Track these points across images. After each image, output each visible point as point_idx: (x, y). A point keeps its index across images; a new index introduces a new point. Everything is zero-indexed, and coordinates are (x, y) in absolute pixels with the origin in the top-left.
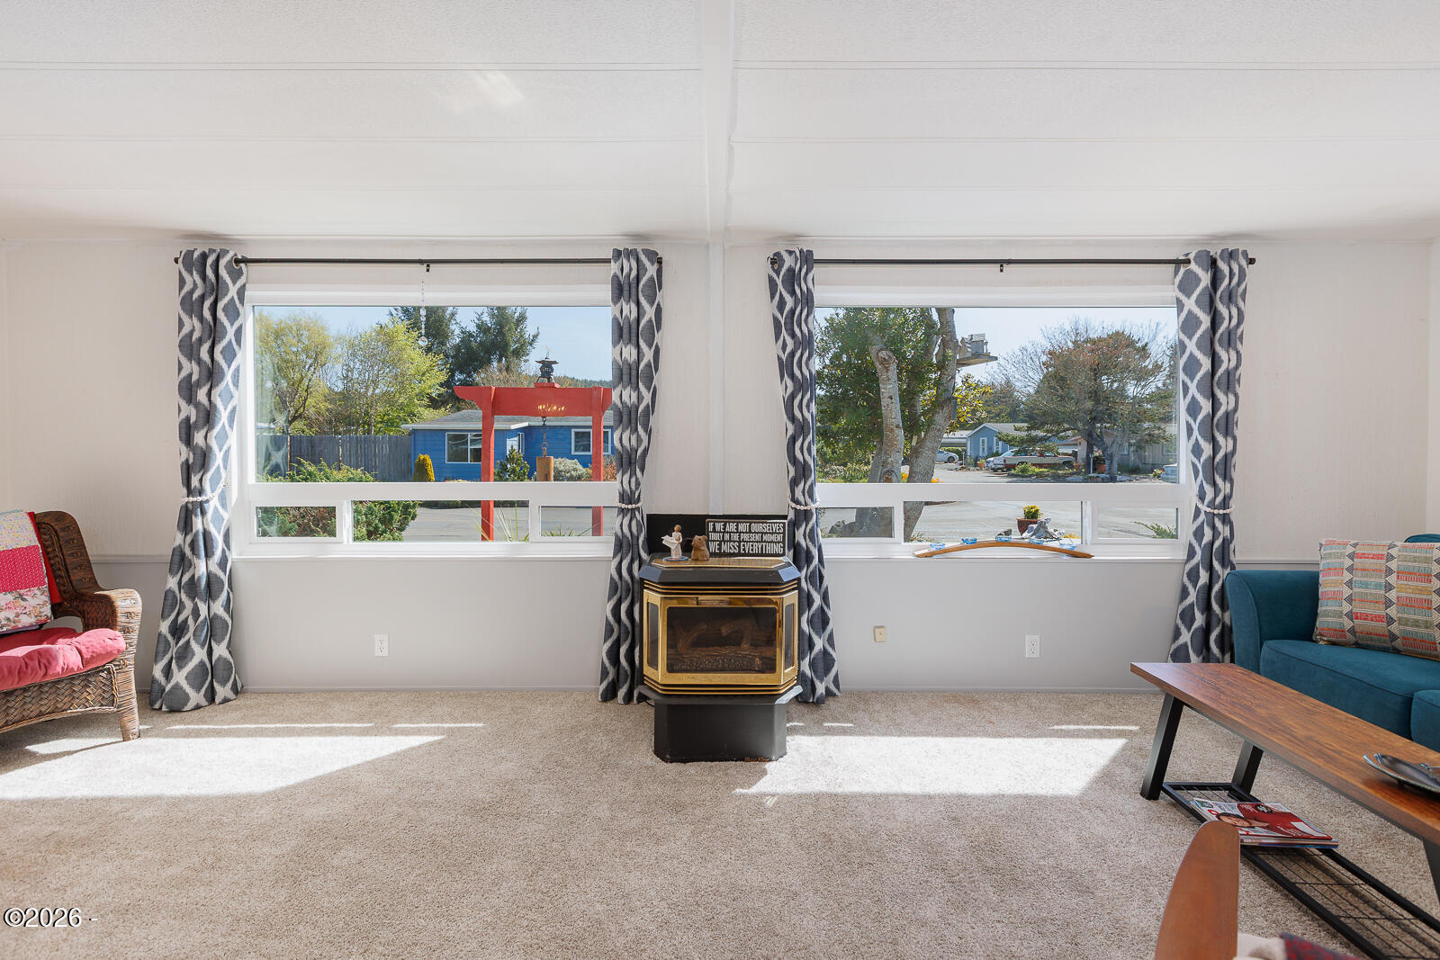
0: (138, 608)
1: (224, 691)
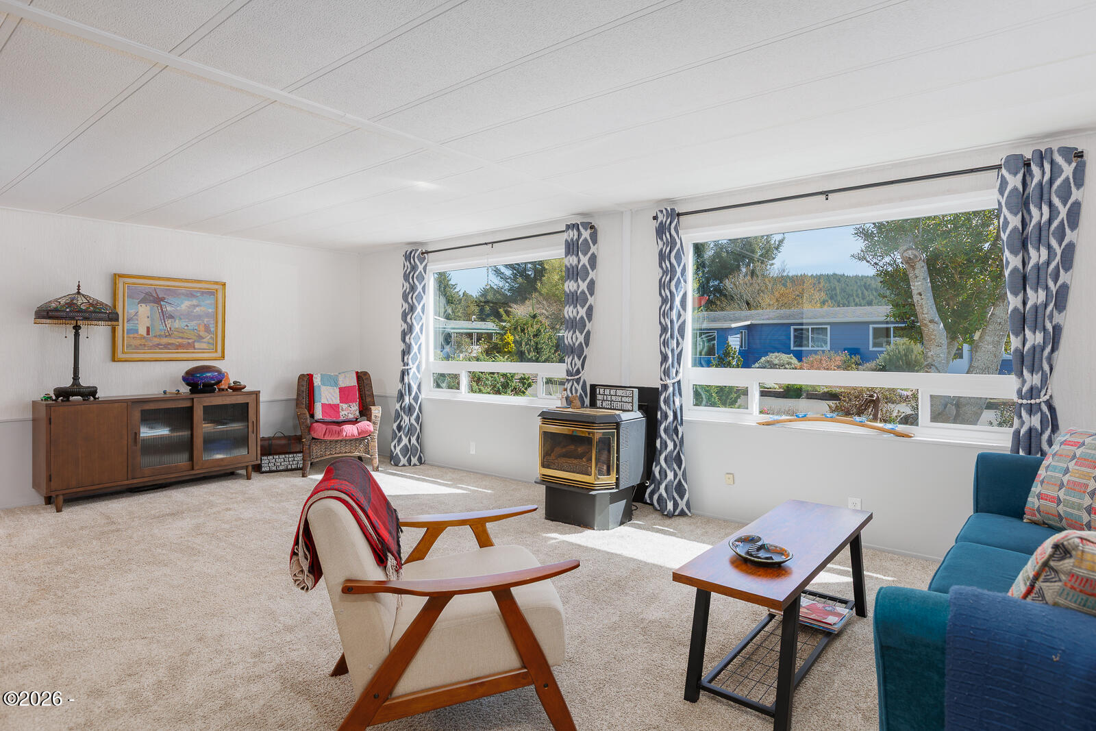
1: (414, 460)
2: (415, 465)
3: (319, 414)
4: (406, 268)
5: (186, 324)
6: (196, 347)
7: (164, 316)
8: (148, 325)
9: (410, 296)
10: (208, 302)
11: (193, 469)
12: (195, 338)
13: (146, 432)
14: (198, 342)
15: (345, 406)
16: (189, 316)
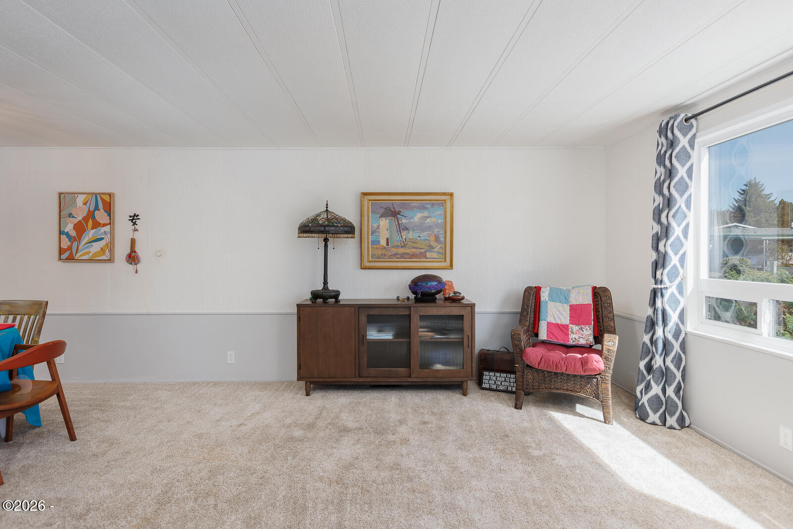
0: (615, 349)
1: (672, 421)
2: (671, 428)
3: (543, 335)
4: (659, 148)
5: (418, 235)
6: (427, 256)
7: (400, 228)
8: (388, 237)
9: (666, 184)
10: (438, 213)
11: (410, 377)
12: (426, 248)
13: (373, 335)
14: (429, 251)
15: (575, 328)
16: (422, 228)
